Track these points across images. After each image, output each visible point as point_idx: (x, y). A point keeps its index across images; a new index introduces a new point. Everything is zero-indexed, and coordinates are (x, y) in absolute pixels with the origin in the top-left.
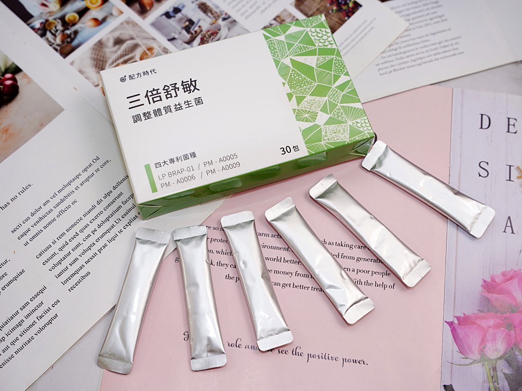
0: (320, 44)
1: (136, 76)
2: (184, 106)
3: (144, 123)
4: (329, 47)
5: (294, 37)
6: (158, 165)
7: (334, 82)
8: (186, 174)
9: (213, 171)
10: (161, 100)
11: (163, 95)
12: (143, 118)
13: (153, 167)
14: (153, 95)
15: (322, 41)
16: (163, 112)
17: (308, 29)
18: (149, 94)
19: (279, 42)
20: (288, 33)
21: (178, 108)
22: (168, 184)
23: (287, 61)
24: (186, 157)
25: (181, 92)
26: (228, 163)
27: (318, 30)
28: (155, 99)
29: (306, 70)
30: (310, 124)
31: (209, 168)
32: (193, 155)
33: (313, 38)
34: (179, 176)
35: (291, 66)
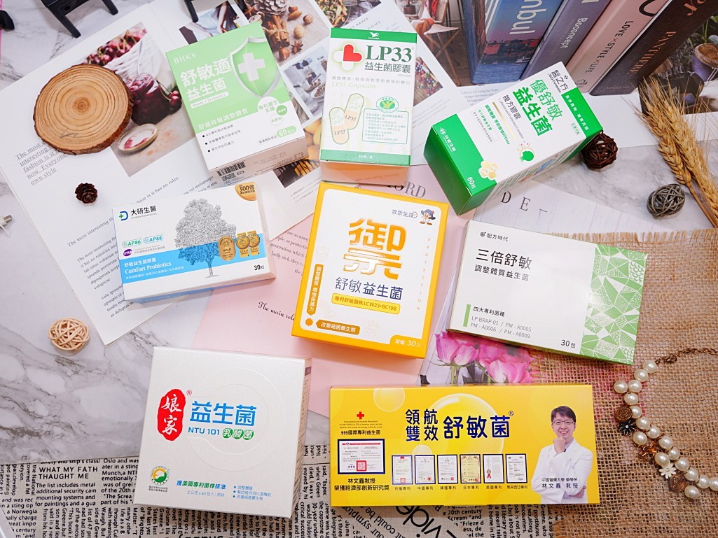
0: (633, 277)
1: (493, 236)
2: (514, 276)
3: (482, 273)
4: (638, 282)
5: (617, 262)
6: (476, 309)
7: (626, 311)
8: (491, 325)
9: (509, 332)
10: (501, 263)
11: (504, 260)
12: (482, 270)
13: (472, 308)
14: (497, 257)
15: (635, 275)
16: (498, 272)
17: (630, 261)
18: (495, 255)
19: (604, 260)
20: (613, 256)
21: (509, 275)
22: (476, 326)
23: (602, 278)
24: (497, 313)
25: (517, 264)
26: (522, 331)
27: (637, 265)
28: (497, 261)
29: (612, 291)
30: (592, 334)
31: (508, 328)
32: (503, 314)
33: (630, 269)
34: (486, 324)
35: (602, 283)
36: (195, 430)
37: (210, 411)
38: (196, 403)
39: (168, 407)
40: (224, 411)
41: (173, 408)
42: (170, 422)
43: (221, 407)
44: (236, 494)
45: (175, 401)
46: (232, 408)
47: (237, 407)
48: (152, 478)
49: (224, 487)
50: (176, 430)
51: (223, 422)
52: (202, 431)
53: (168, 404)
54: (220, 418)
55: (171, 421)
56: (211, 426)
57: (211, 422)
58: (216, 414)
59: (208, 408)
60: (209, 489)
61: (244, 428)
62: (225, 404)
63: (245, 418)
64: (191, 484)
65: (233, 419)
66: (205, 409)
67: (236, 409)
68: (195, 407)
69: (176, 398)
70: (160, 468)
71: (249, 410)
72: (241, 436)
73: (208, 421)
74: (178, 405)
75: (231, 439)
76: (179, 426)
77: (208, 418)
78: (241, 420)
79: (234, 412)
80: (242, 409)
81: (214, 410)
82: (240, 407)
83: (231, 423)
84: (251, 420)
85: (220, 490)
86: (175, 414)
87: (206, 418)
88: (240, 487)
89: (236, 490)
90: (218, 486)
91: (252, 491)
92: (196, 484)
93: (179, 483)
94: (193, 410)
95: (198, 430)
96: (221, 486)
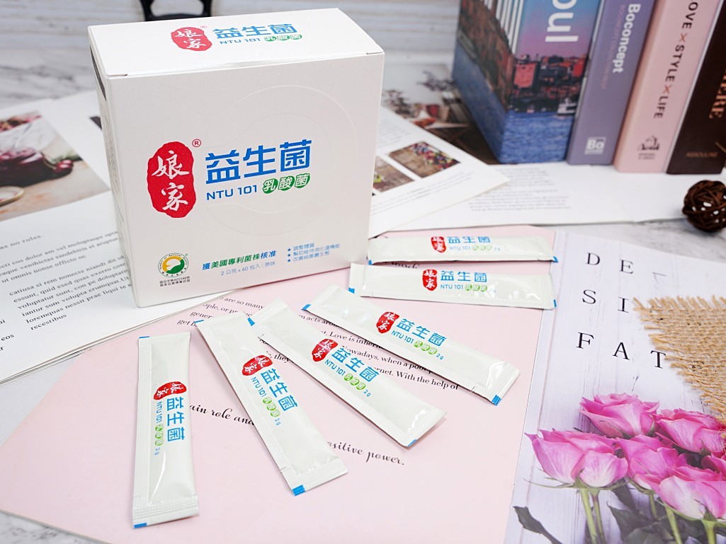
36: (217, 195)
37: (237, 162)
38: (212, 157)
39: (164, 172)
40: (261, 157)
41: (173, 172)
42: (172, 194)
43: (255, 153)
44: (292, 256)
45: (175, 162)
46: (274, 150)
47: (281, 146)
48: (162, 271)
49: (273, 254)
50: (186, 203)
51: (261, 172)
52: (229, 193)
53: (162, 167)
54: (255, 169)
55: (176, 191)
56: (243, 182)
57: (242, 176)
58: (248, 164)
59: (234, 159)
60: (253, 262)
61: (294, 173)
62: (261, 147)
63: (295, 158)
64: (224, 263)
65: (276, 165)
66: (230, 162)
67: (279, 150)
68: (211, 162)
69: (175, 156)
70: (172, 257)
71: (301, 146)
72: (291, 185)
73: (237, 177)
74: (180, 166)
75: (277, 192)
76: (190, 195)
77: (237, 173)
78: (289, 163)
79: (276, 155)
80: (290, 148)
81: (245, 159)
82: (286, 145)
83: (274, 171)
84: (304, 160)
85: (269, 259)
86: (178, 180)
87: (232, 173)
88: (296, 248)
89: (291, 252)
90: (264, 255)
91: (315, 247)
92: (232, 261)
93: (207, 266)
94: (208, 167)
95: (223, 194)
96: (269, 254)
